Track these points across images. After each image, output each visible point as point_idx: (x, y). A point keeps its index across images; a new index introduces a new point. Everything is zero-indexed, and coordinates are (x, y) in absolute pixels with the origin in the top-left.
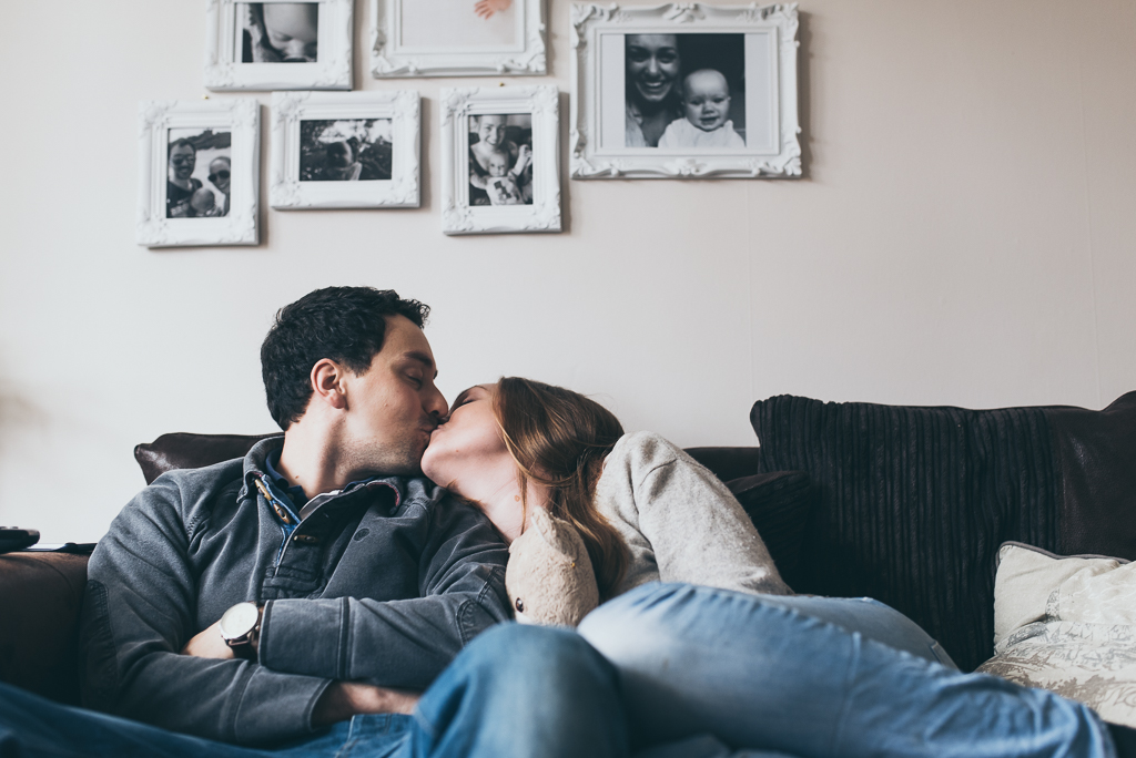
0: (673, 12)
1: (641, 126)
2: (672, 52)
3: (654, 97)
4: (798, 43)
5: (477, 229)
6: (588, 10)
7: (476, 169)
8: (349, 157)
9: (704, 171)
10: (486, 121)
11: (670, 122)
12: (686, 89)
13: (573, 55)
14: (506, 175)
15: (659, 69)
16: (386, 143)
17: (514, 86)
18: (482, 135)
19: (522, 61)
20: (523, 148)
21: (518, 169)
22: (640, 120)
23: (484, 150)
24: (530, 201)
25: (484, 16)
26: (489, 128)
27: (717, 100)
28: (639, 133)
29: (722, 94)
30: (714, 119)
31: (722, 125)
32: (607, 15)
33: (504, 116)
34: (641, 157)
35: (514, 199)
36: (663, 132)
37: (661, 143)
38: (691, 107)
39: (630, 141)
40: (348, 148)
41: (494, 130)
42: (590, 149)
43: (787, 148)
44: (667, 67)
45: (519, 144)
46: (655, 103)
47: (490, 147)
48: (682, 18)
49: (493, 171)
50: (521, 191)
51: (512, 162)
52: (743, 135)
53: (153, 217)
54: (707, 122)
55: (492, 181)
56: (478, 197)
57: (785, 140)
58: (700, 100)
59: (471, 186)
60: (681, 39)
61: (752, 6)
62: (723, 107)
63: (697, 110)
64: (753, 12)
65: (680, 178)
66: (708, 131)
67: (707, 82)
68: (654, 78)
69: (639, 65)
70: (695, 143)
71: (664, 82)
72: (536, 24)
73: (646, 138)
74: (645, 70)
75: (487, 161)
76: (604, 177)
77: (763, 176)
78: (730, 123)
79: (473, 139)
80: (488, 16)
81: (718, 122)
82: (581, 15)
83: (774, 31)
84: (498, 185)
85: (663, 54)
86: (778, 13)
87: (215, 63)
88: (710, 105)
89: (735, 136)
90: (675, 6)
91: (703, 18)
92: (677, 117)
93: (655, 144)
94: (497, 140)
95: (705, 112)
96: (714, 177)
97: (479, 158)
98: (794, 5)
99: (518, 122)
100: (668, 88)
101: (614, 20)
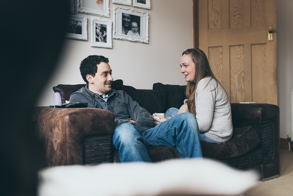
0: (130, 10)
1: (124, 31)
2: (129, 18)
3: (126, 25)
4: (149, 20)
5: (98, 46)
6: (117, 7)
7: (97, 35)
8: (73, 28)
9: (134, 41)
10: (99, 25)
11: (129, 31)
12: (131, 25)
13: (114, 15)
14: (102, 36)
15: (127, 20)
16: (80, 26)
17: (103, 19)
18: (98, 28)
19: (105, 15)
20: (105, 31)
21: (104, 35)
22: (124, 29)
23: (98, 31)
24: (106, 42)
25: (98, 4)
26: (99, 27)
27: (136, 28)
28: (124, 32)
29: (137, 27)
30: (135, 31)
31: (137, 33)
32: (119, 9)
33: (102, 25)
34: (124, 36)
35: (103, 41)
36: (128, 32)
37: (127, 34)
38: (132, 28)
39: (122, 33)
40: (73, 26)
41: (100, 27)
42: (116, 34)
43: (146, 38)
44: (129, 20)
45: (104, 31)
46: (126, 26)
47: (99, 30)
48: (131, 12)
49: (100, 35)
50: (105, 40)
51: (103, 34)
52: (140, 35)
54: (134, 32)
55: (100, 37)
56: (97, 40)
57: (146, 37)
58: (133, 27)
59: (96, 38)
60: (131, 15)
61: (142, 12)
62: (137, 29)
63: (133, 29)
64: (142, 13)
65: (130, 41)
66: (135, 33)
67: (135, 24)
68: (127, 22)
69: (124, 19)
70: (133, 35)
71: (128, 23)
72: (108, 9)
73: (125, 33)
74: (125, 20)
75: (99, 33)
76: (118, 39)
77: (143, 43)
78: (138, 32)
79: (96, 28)
80: (99, 4)
81: (136, 32)
82: (116, 7)
83: (145, 17)
84: (100, 38)
85: (128, 18)
86: (145, 14)
88: (135, 29)
89: (138, 35)
90: (131, 9)
91: (134, 12)
92: (130, 30)
93: (126, 34)
94: (100, 29)
95: (134, 30)
96: (135, 42)
97: (97, 32)
98: (148, 13)
99: (104, 26)
100: (129, 24)
101: (120, 10)
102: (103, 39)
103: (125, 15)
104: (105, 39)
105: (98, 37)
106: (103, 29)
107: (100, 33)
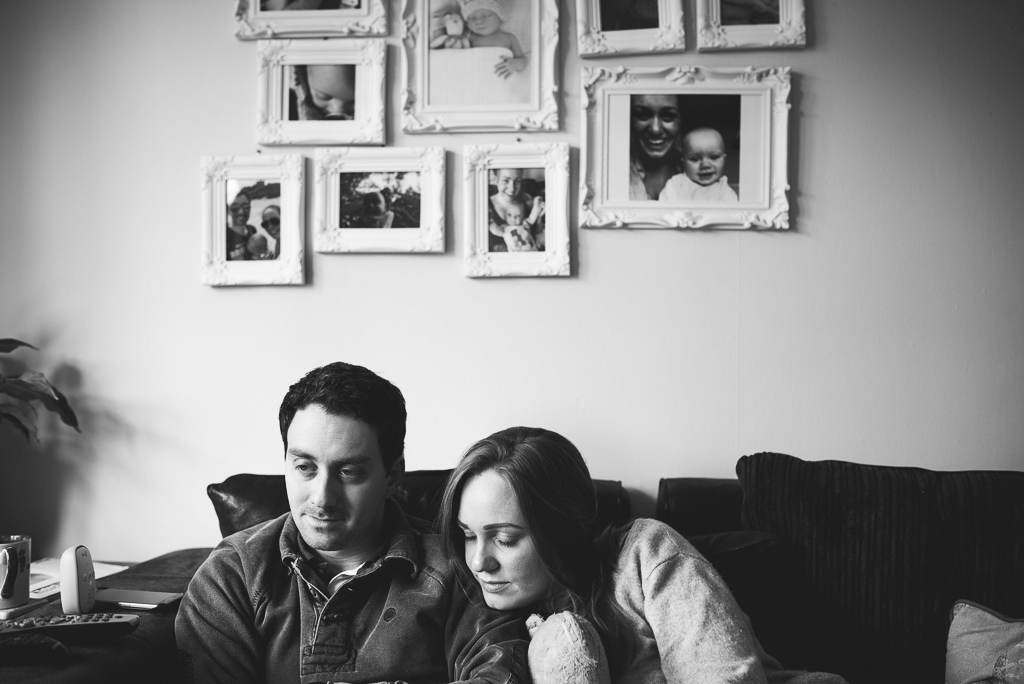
0: (675, 75)
1: (644, 180)
2: (673, 111)
3: (656, 153)
4: (789, 106)
5: (496, 274)
6: (598, 72)
7: (495, 218)
8: (382, 206)
9: (701, 224)
10: (504, 174)
11: (670, 177)
12: (686, 146)
13: (583, 114)
14: (521, 224)
15: (662, 127)
16: (415, 194)
17: (530, 143)
18: (501, 187)
19: (538, 119)
20: (536, 199)
21: (532, 218)
22: (643, 175)
23: (502, 201)
24: (542, 249)
25: (502, 77)
26: (507, 181)
27: (714, 157)
28: (641, 187)
29: (718, 151)
30: (710, 174)
31: (717, 181)
32: (614, 77)
33: (520, 171)
34: (643, 210)
35: (528, 246)
36: (663, 186)
37: (661, 196)
38: (690, 163)
39: (633, 195)
40: (382, 198)
41: (511, 183)
42: (597, 202)
43: (777, 203)
44: (669, 125)
45: (534, 196)
46: (657, 159)
47: (507, 198)
48: (683, 80)
49: (510, 220)
50: (535, 239)
51: (527, 212)
52: (736, 190)
53: (215, 260)
54: (704, 178)
55: (509, 229)
56: (496, 243)
57: (775, 195)
58: (698, 157)
59: (490, 233)
60: (682, 99)
61: (748, 70)
62: (718, 163)
63: (695, 166)
64: (749, 75)
65: (678, 229)
66: (704, 185)
67: (705, 140)
68: (657, 136)
69: (643, 123)
70: (693, 197)
71: (665, 140)
72: (550, 86)
73: (648, 192)
74: (649, 127)
75: (504, 211)
76: (610, 227)
77: (754, 228)
78: (725, 179)
79: (493, 190)
80: (506, 77)
81: (714, 177)
82: (591, 77)
83: (768, 93)
84: (514, 233)
85: (665, 114)
86: (772, 77)
87: (266, 121)
88: (707, 161)
89: (729, 190)
90: (678, 70)
91: (703, 80)
92: (677, 173)
93: (656, 197)
94: (514, 192)
95: (702, 168)
96: (709, 228)
97: (498, 209)
98: (787, 69)
99: (533, 175)
100: (669, 145)
101: (621, 82)
102: (525, 235)
103: (649, 102)
104: (539, 236)
105: (503, 230)
106: (530, 187)
107: (515, 210)
